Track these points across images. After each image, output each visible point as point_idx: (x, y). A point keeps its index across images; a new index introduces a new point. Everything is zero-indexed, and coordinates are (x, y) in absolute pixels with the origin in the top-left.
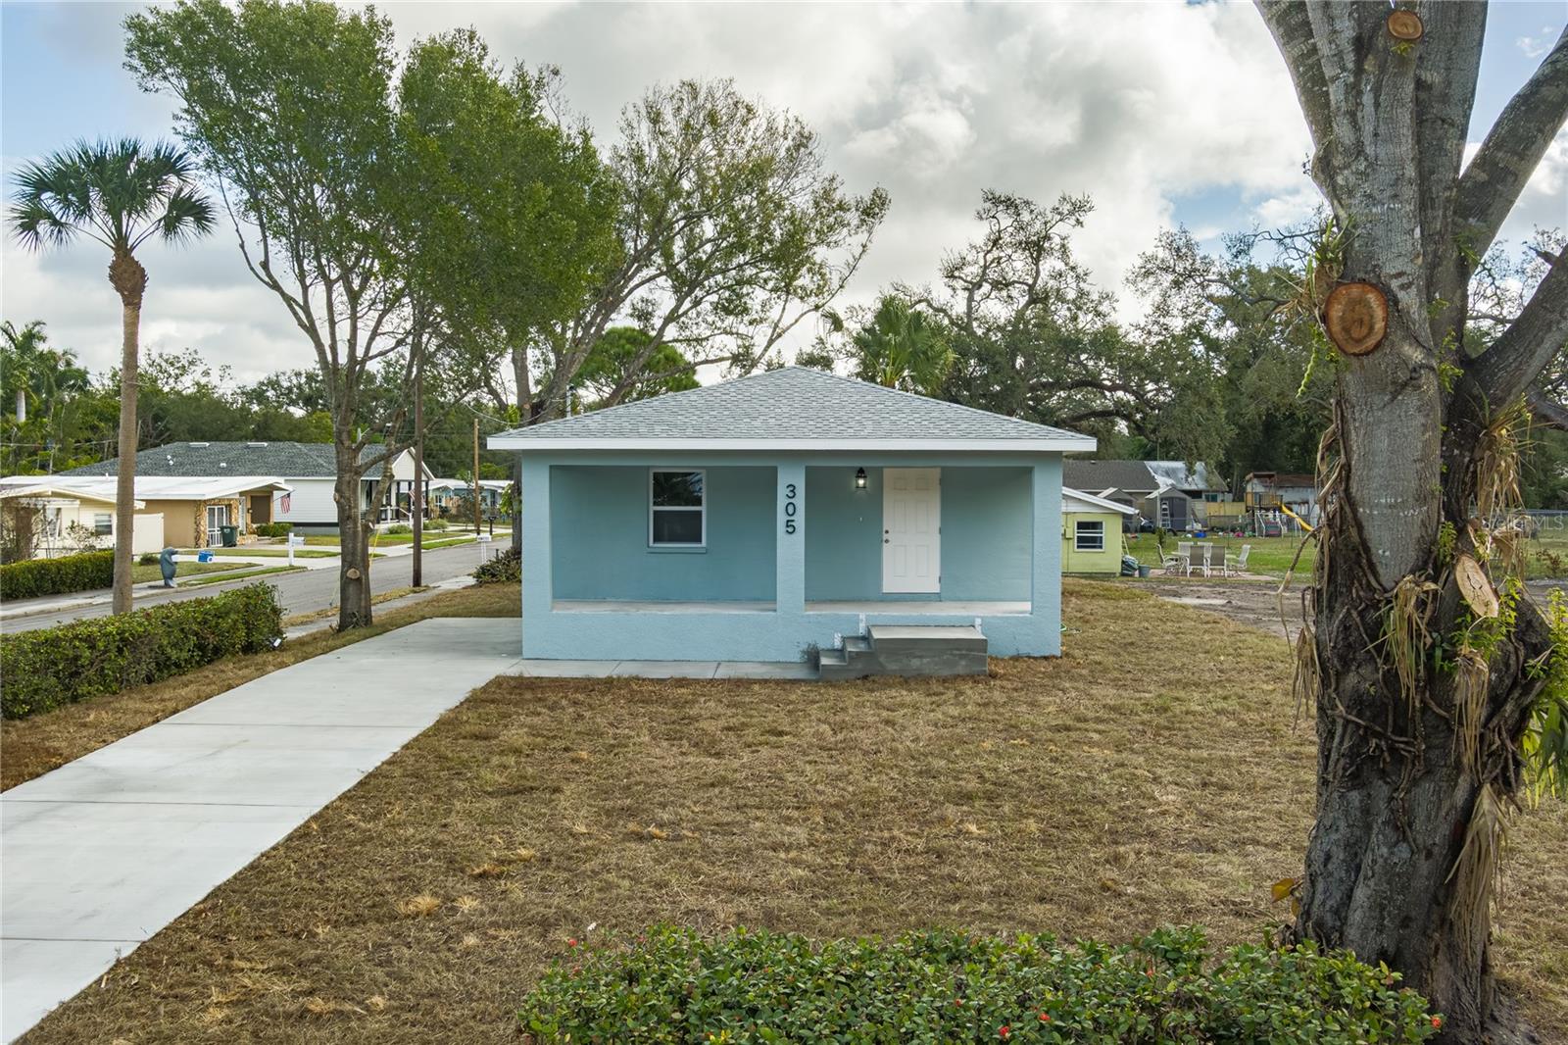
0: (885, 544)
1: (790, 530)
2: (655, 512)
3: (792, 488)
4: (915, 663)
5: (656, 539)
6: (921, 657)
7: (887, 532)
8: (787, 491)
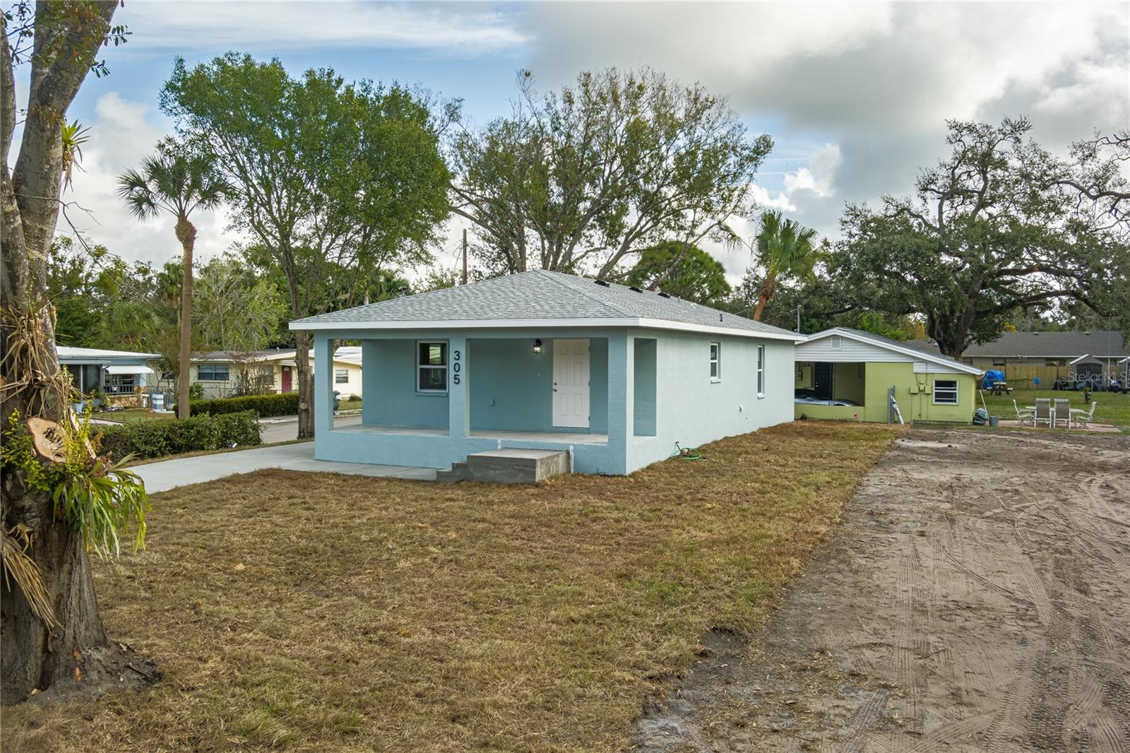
0: (554, 392)
1: (457, 381)
2: (421, 369)
3: (458, 353)
4: (492, 473)
5: (421, 387)
6: (495, 469)
7: (556, 384)
8: (455, 355)
